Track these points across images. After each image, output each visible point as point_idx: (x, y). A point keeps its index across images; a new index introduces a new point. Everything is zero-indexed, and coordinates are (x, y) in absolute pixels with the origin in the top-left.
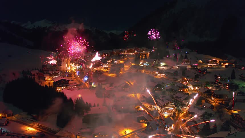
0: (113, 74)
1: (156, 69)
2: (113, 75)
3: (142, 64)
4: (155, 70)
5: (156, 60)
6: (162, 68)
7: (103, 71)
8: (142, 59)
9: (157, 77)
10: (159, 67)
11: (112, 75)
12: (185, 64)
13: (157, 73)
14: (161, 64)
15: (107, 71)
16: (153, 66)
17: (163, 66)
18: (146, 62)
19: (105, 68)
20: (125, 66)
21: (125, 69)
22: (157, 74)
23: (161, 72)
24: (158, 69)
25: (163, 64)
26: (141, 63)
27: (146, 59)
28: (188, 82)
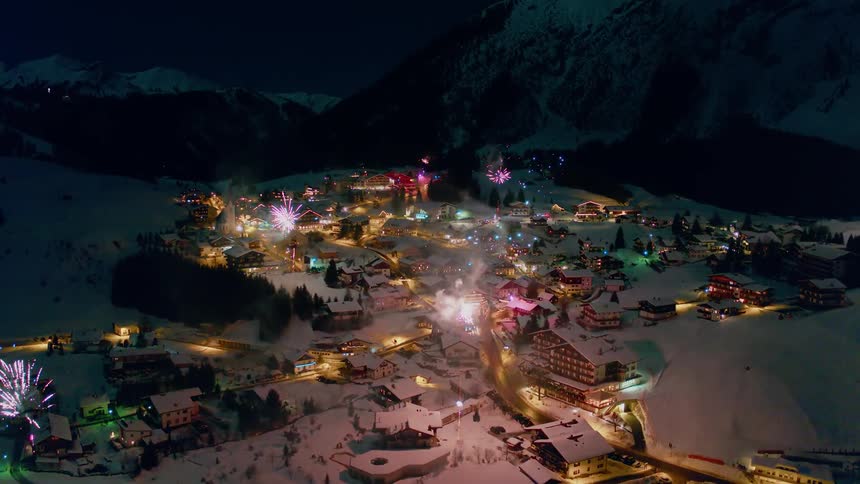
0: (348, 238)
1: (446, 227)
2: (348, 242)
3: (412, 215)
4: (443, 229)
5: (445, 205)
6: (460, 224)
7: (324, 235)
8: (411, 202)
9: (448, 246)
10: (452, 223)
11: (345, 242)
12: (519, 214)
13: (448, 237)
14: (459, 213)
15: (332, 234)
16: (440, 221)
17: (463, 220)
18: (422, 211)
19: (327, 227)
20: (372, 221)
21: (372, 229)
22: (448, 240)
23: (457, 233)
24: (450, 227)
25: (462, 214)
26: (408, 213)
27: (420, 203)
28: (516, 255)
